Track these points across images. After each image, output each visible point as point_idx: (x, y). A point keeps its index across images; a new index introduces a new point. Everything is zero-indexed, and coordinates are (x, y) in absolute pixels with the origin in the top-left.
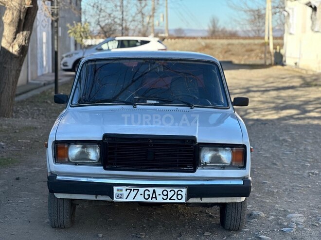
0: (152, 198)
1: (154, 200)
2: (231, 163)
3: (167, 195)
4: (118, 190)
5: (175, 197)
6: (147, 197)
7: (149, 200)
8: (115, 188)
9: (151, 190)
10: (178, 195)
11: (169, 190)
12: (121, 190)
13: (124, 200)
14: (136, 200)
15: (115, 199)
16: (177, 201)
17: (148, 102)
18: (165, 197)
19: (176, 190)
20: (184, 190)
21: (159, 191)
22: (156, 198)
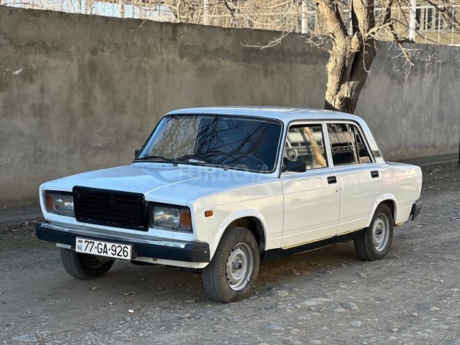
0: (104, 252)
1: (105, 255)
2: (180, 226)
3: (115, 251)
4: (79, 241)
5: (121, 253)
6: (100, 251)
7: (102, 254)
8: (77, 239)
9: (103, 243)
10: (124, 251)
11: (117, 245)
12: (82, 242)
13: (83, 251)
14: (92, 253)
15: (77, 250)
16: (123, 257)
17: (191, 161)
18: (114, 253)
19: (123, 246)
20: (129, 247)
21: (109, 245)
22: (106, 252)
